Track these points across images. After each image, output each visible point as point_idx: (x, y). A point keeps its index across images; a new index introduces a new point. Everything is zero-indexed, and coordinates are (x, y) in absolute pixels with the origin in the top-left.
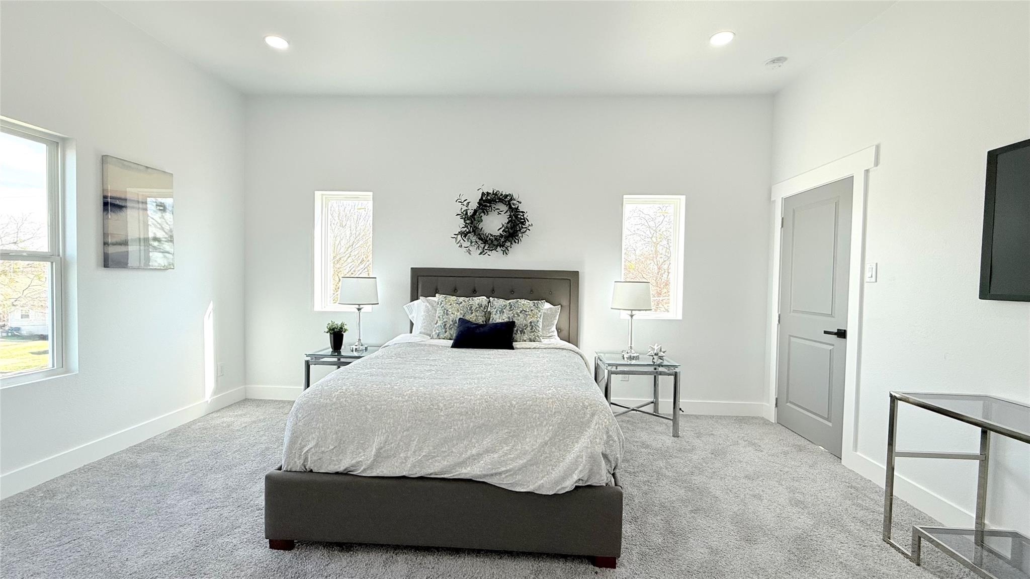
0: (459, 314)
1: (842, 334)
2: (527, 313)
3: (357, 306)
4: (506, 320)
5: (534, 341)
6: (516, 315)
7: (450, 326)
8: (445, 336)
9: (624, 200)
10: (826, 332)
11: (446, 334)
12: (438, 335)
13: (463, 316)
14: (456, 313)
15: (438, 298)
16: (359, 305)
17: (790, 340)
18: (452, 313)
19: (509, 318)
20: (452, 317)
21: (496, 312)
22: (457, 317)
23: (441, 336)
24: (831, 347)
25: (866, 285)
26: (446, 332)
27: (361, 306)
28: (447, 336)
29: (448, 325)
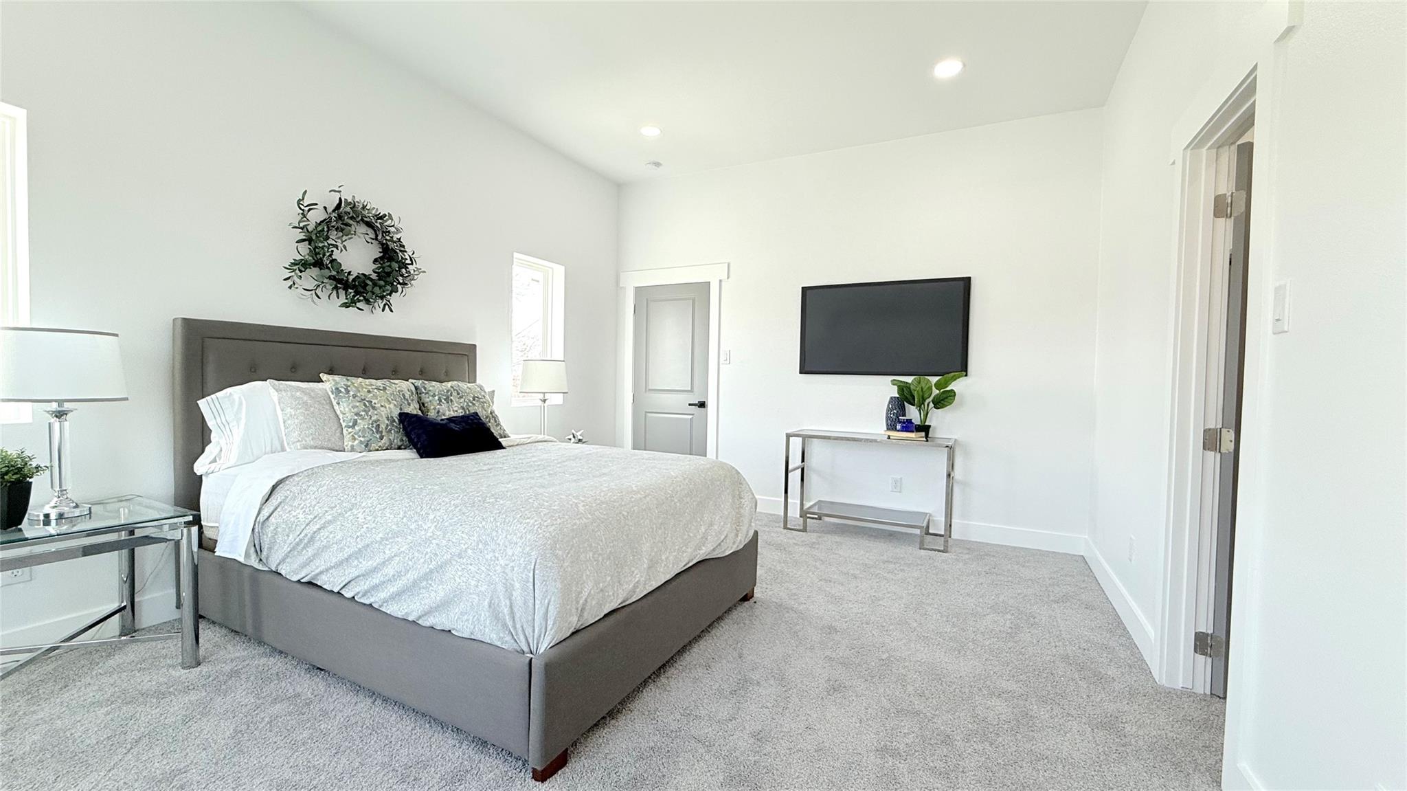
0: (392, 406)
1: (702, 405)
2: (481, 400)
3: (54, 406)
4: (460, 413)
6: (470, 404)
7: (386, 428)
8: (380, 444)
9: (515, 260)
10: (690, 405)
11: (383, 441)
12: (366, 446)
13: (401, 409)
14: (387, 406)
15: (329, 383)
16: (60, 402)
17: (645, 415)
18: (382, 406)
19: (463, 408)
20: (384, 412)
21: (440, 400)
22: (391, 412)
23: (374, 446)
24: (691, 417)
25: (721, 366)
26: (382, 438)
27: (67, 406)
28: (385, 444)
29: (383, 426)
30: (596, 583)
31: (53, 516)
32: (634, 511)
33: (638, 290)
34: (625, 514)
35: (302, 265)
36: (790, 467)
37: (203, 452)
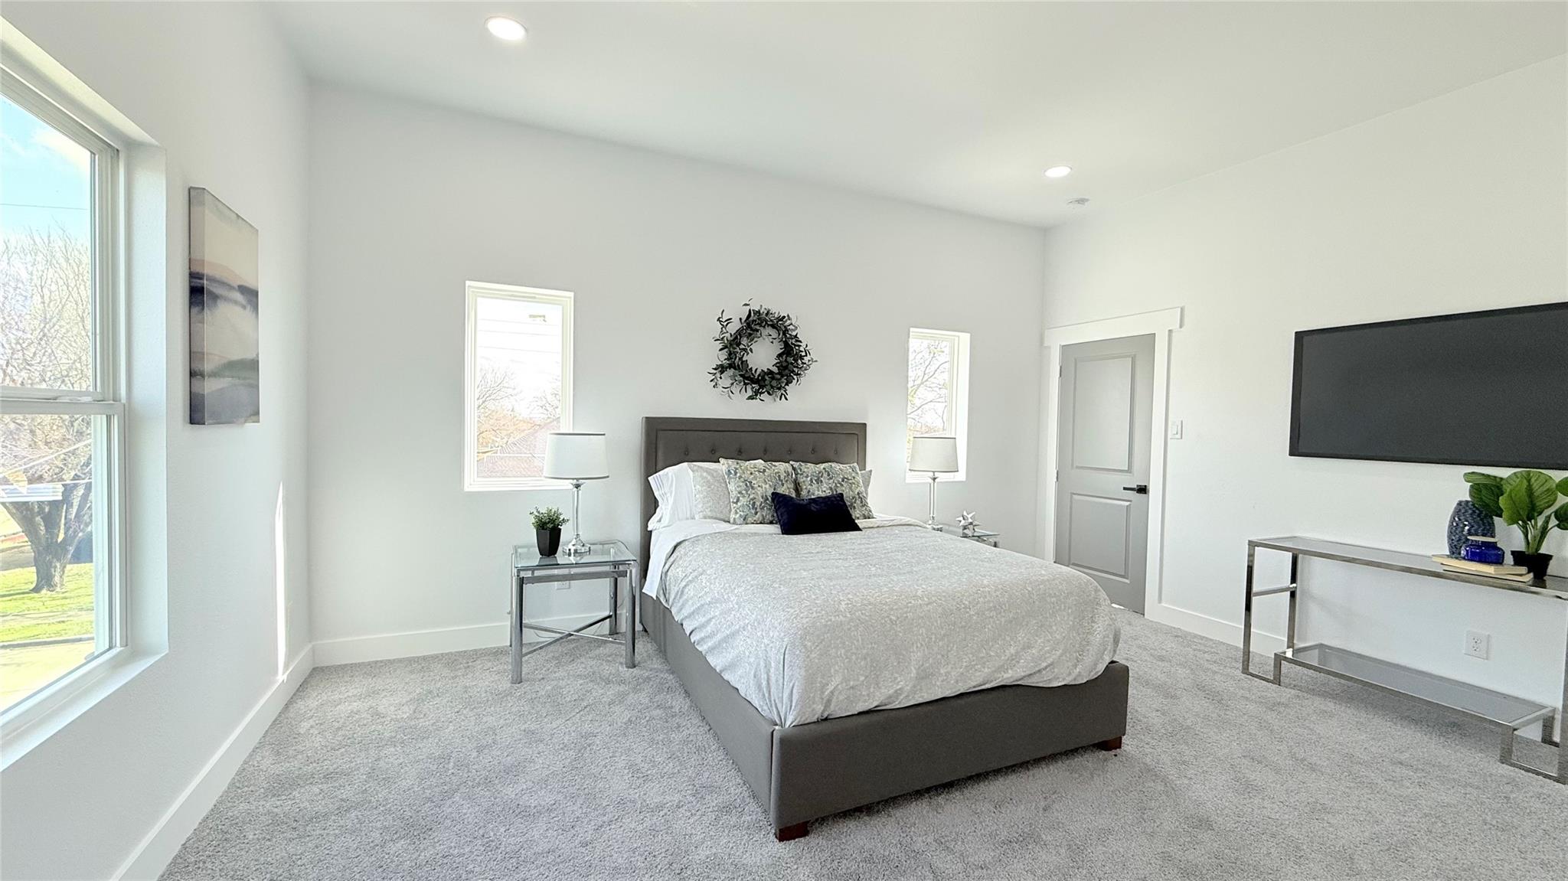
0: (767, 486)
1: (1143, 490)
2: (850, 481)
3: (575, 482)
4: (828, 493)
5: (869, 518)
6: (838, 485)
7: (761, 505)
8: (755, 519)
9: (911, 334)
10: (1125, 489)
11: (757, 516)
12: (744, 520)
13: (775, 489)
14: (764, 486)
15: (724, 465)
16: (577, 479)
17: (1071, 497)
18: (759, 486)
19: (831, 488)
20: (760, 491)
21: (811, 480)
22: (766, 491)
23: (750, 520)
24: (1128, 503)
25: (1169, 442)
26: (756, 513)
27: (581, 481)
28: (759, 518)
29: (758, 504)
30: (845, 680)
31: (572, 551)
32: (907, 617)
33: (1065, 348)
34: (894, 618)
35: (721, 369)
36: (1255, 589)
37: (655, 513)
